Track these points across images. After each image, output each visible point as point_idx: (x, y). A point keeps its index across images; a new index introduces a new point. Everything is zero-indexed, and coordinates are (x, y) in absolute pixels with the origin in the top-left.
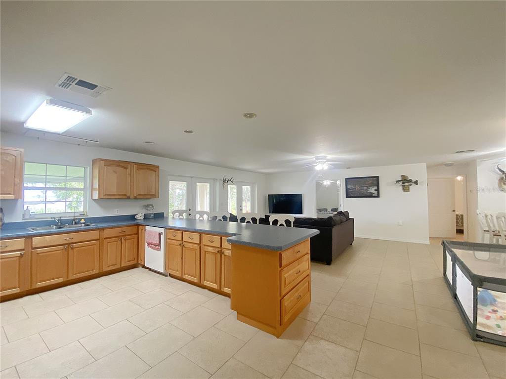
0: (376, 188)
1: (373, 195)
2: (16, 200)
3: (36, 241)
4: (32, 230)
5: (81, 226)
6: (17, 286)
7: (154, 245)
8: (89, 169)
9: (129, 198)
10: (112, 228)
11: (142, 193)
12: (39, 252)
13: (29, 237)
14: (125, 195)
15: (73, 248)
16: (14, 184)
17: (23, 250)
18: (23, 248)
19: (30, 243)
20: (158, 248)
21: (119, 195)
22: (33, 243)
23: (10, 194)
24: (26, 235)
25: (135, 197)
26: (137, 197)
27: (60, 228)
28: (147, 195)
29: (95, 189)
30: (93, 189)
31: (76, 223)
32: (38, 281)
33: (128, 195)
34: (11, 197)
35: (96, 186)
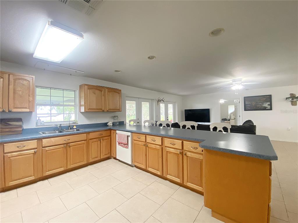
0: (269, 103)
1: (267, 108)
2: (31, 112)
3: (45, 142)
4: (42, 134)
5: (74, 131)
6: (33, 175)
7: (124, 144)
8: (77, 92)
9: (103, 111)
10: (94, 132)
11: (111, 108)
12: (47, 150)
13: (40, 139)
14: (101, 109)
15: (70, 147)
16: (29, 101)
17: (36, 148)
18: (36, 147)
19: (41, 143)
20: (127, 147)
21: (97, 109)
22: (43, 143)
23: (26, 108)
24: (38, 138)
25: (107, 111)
26: (109, 111)
27: (61, 132)
28: (114, 109)
29: (82, 106)
30: (80, 106)
31: (71, 129)
32: (47, 171)
33: (103, 109)
34: (28, 110)
35: (83, 103)
